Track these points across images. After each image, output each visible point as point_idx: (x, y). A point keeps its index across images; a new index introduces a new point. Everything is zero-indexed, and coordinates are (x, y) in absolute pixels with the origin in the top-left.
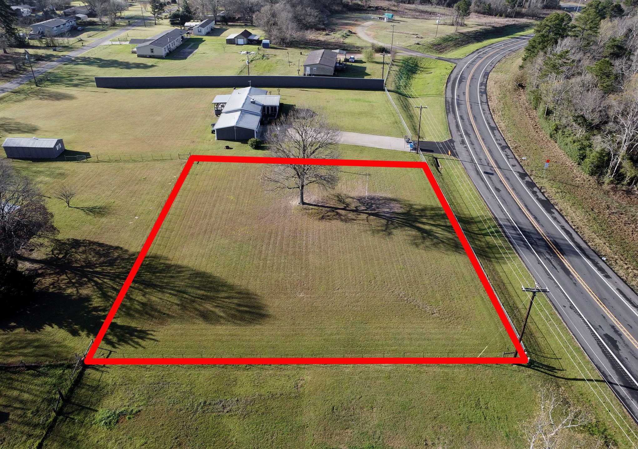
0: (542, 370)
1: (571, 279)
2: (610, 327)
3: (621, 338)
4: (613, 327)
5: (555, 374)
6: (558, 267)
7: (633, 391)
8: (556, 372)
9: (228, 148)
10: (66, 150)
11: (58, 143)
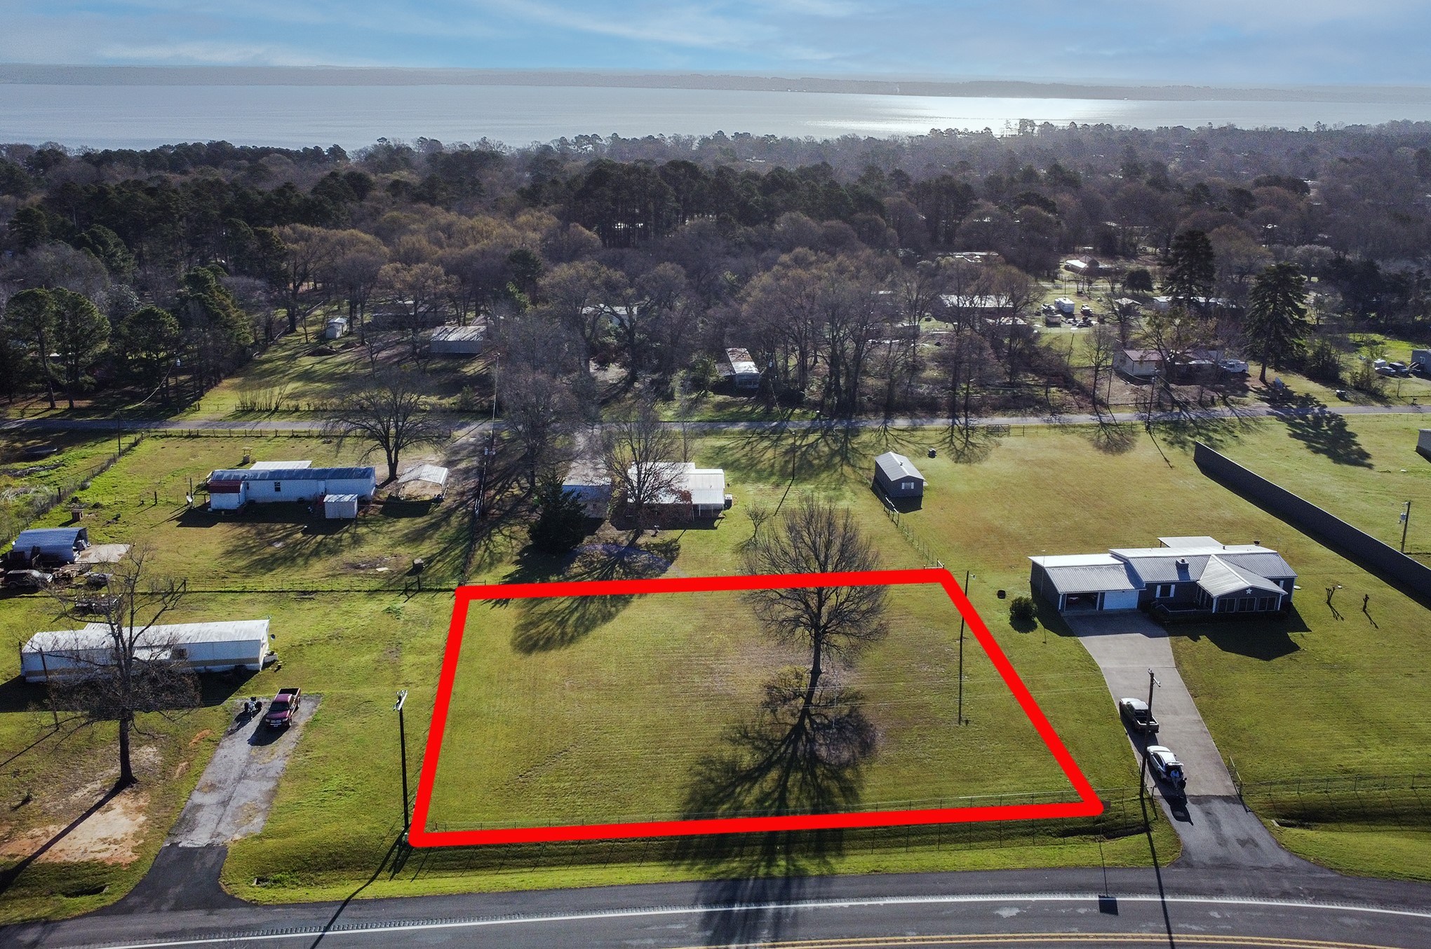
0: (393, 857)
5: (385, 872)
8: (388, 873)
9: (1001, 594)
10: (921, 497)
11: (908, 479)
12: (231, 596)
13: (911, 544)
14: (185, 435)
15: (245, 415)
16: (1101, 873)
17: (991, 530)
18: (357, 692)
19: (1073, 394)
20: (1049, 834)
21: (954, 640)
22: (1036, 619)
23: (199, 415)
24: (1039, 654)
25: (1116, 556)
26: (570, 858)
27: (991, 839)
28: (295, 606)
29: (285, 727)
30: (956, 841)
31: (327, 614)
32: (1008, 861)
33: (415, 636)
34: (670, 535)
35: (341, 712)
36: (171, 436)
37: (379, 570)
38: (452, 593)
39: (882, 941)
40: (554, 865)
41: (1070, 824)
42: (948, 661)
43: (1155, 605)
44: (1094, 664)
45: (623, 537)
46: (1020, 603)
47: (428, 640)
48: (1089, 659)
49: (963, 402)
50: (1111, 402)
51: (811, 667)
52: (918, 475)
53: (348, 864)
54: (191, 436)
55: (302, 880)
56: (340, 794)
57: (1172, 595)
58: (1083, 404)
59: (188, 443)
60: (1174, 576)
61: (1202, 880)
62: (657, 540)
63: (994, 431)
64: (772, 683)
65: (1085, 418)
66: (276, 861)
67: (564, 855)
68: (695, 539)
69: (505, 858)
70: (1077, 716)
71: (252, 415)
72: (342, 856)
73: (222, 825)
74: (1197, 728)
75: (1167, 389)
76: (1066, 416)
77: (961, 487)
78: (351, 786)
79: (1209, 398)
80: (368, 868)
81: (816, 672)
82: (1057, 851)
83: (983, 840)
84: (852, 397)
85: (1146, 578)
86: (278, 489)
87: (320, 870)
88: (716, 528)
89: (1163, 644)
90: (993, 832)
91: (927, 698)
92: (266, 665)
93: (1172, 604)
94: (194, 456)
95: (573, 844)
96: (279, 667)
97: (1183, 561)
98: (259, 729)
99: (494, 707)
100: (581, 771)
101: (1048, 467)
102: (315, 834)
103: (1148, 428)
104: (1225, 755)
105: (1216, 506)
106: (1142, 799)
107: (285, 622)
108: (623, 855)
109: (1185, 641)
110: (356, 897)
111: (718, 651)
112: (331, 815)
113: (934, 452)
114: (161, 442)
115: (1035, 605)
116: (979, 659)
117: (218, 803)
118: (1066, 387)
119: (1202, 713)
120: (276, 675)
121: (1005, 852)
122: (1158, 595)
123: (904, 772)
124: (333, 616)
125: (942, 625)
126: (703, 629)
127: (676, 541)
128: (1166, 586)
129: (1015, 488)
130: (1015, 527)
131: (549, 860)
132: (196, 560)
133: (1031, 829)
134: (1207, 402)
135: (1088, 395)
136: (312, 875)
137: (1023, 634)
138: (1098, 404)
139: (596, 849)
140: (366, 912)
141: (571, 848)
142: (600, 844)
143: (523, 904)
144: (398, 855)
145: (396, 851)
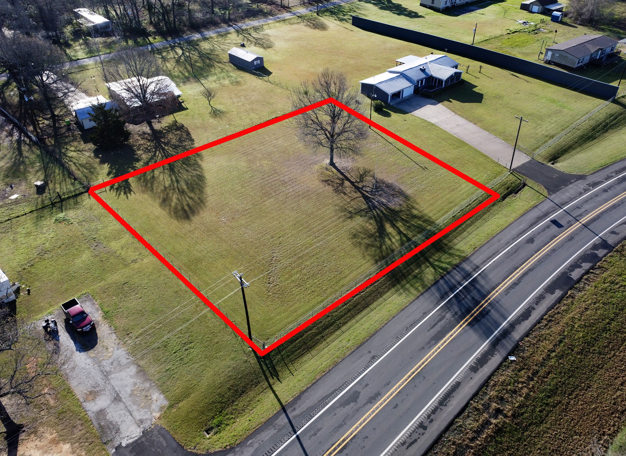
0: (265, 368)
1: (429, 343)
2: (375, 392)
3: (366, 404)
4: (378, 394)
6: (438, 328)
7: (290, 428)
8: (273, 378)
9: (358, 102)
10: (264, 67)
16: (536, 209)
20: (499, 201)
22: (386, 109)
25: (393, 72)
26: (349, 314)
29: (93, 327)
37: (13, 198)
40: (347, 322)
43: (421, 90)
46: (377, 104)
48: (425, 120)
50: (290, 6)
53: (245, 387)
55: (232, 414)
56: (186, 350)
57: (424, 84)
60: (422, 75)
61: (562, 197)
64: (323, 179)
66: (203, 413)
67: (345, 314)
68: (183, 117)
69: (321, 332)
72: (236, 385)
73: (135, 414)
80: (259, 382)
81: (332, 164)
82: (511, 207)
85: (414, 78)
87: (233, 401)
88: (187, 109)
89: (441, 107)
93: (426, 88)
95: (343, 306)
97: (423, 67)
98: (73, 338)
99: (203, 251)
106: (511, 173)
108: (370, 298)
110: (284, 404)
112: (198, 365)
117: (113, 402)
122: (420, 85)
123: (426, 198)
126: (251, 161)
128: (422, 81)
131: (341, 321)
133: (492, 203)
136: (234, 407)
137: (389, 118)
139: (356, 302)
140: (300, 408)
141: (345, 309)
142: (355, 299)
143: (370, 352)
144: (266, 365)
145: (262, 363)
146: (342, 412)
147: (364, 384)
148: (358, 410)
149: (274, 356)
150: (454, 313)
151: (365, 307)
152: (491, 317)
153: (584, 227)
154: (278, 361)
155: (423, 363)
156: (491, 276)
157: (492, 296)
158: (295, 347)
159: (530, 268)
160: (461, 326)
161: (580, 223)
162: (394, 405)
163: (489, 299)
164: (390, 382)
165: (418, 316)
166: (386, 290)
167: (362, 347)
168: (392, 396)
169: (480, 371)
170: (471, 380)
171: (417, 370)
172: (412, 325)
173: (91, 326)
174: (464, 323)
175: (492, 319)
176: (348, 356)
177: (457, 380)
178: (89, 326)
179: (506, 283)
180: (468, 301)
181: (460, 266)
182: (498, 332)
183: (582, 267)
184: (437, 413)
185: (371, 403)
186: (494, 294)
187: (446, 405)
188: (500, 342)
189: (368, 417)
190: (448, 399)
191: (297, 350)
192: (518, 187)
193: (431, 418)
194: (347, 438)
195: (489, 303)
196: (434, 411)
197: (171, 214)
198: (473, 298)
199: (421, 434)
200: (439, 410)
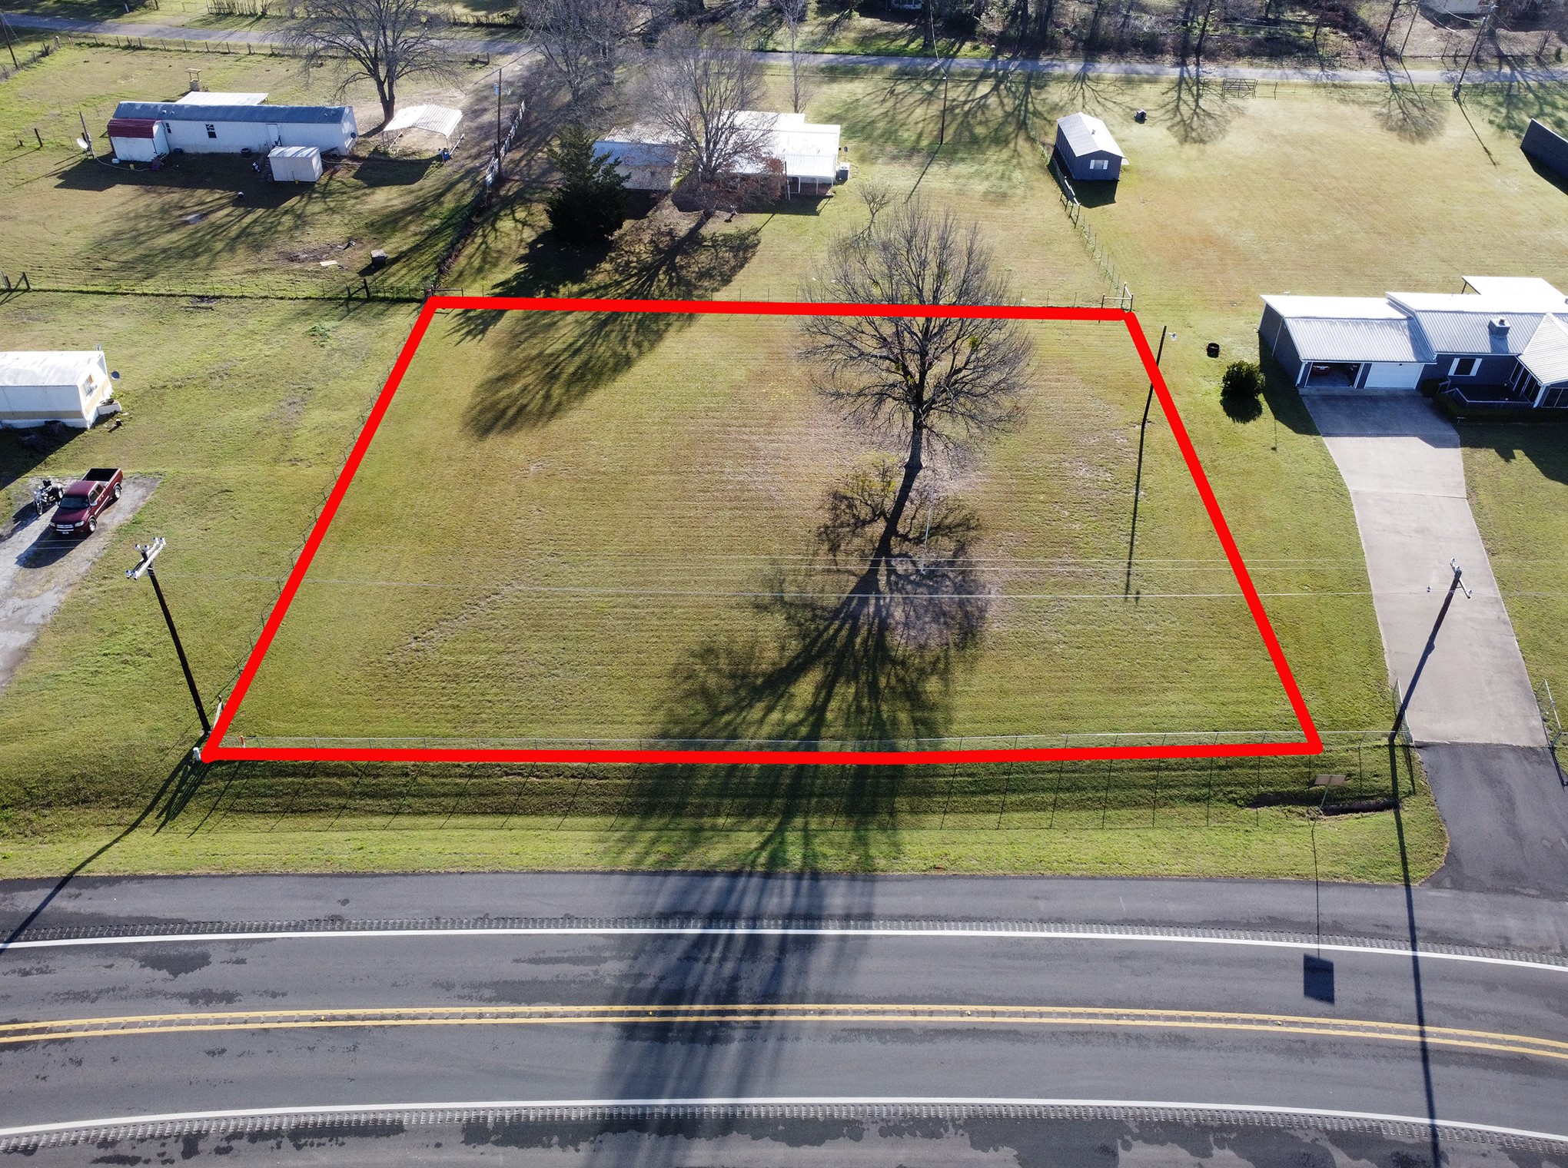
0: (173, 787)
2: (231, 989)
3: (182, 996)
4: (228, 998)
5: (155, 813)
6: (547, 973)
7: (17, 925)
8: (159, 816)
9: (1213, 350)
10: (1115, 181)
11: (1100, 155)
12: (95, 300)
13: (1091, 254)
14: (122, 44)
15: (217, 21)
16: (1310, 893)
17: (1209, 241)
18: (216, 474)
19: (1355, 38)
20: (1233, 801)
21: (1132, 424)
22: (1261, 397)
23: (155, 16)
24: (1258, 460)
25: (1396, 305)
26: (450, 802)
27: (1137, 805)
28: (181, 319)
29: (84, 533)
30: (1081, 806)
31: (222, 335)
32: (1158, 856)
33: (337, 375)
34: (749, 221)
35: (180, 508)
36: (103, 45)
37: (324, 264)
38: (415, 305)
39: (923, 1013)
40: (425, 814)
41: (1270, 784)
42: (1118, 460)
43: (1444, 388)
44: (1342, 485)
45: (683, 223)
46: (1239, 372)
47: (355, 383)
48: (1334, 473)
49: (1196, 43)
50: (1407, 53)
51: (906, 456)
52: (1116, 150)
53: (98, 794)
54: (131, 47)
56: (126, 662)
57: (1474, 372)
58: (1366, 53)
59: (127, 57)
60: (1482, 345)
61: (1476, 916)
62: (730, 229)
63: (1231, 87)
64: (842, 490)
65: (1367, 76)
67: (445, 795)
68: (784, 227)
69: (351, 795)
70: (1304, 578)
71: (230, 19)
72: (91, 781)
74: (1491, 613)
75: (1492, 36)
76: (1342, 73)
77: (1176, 170)
78: (148, 646)
79: (1553, 50)
80: (130, 804)
81: (913, 468)
82: (1242, 839)
83: (1124, 805)
84: (1043, 31)
85: (1440, 344)
86: (212, 135)
87: (49, 805)
88: (817, 214)
89: (1451, 459)
90: (1143, 791)
91: (1077, 526)
92: (101, 419)
93: (1474, 388)
94: (126, 77)
96: (119, 424)
97: (1502, 322)
98: (43, 536)
99: (413, 506)
100: (507, 634)
101: (1306, 148)
102: (61, 738)
103: (1456, 95)
104: (1533, 668)
105: (1548, 222)
106: (1392, 746)
107: (158, 345)
108: (535, 800)
109: (1488, 456)
110: (82, 873)
111: (774, 418)
112: (98, 702)
113: (1143, 114)
114: (88, 53)
115: (1262, 376)
116: (1166, 461)
118: (1345, 29)
119: (1503, 584)
120: (111, 435)
121: (1156, 835)
122: (1452, 372)
123: (1019, 667)
124: (231, 338)
125: (1119, 396)
126: (761, 377)
127: (756, 232)
128: (1467, 362)
129: (1253, 177)
130: (1246, 238)
131: (417, 803)
132: (65, 240)
133: (1205, 791)
134: (1547, 57)
135: (1375, 42)
136: (33, 816)
137: (1240, 425)
138: (1386, 53)
139: (496, 787)
140: (88, 902)
141: (456, 784)
142: (504, 779)
143: (345, 902)
144: (183, 782)
145: (181, 773)
146: (129, 971)
147: (240, 954)
148: (151, 994)
149: (215, 775)
150: (636, 971)
151: (499, 811)
152: (708, 1056)
153: (1419, 1054)
154: (209, 792)
155: (399, 1017)
156: (866, 964)
157: (791, 1012)
158: (270, 787)
159: (1018, 1028)
160: (604, 1014)
161: (1422, 1034)
162: (216, 1047)
163: (773, 1013)
164: (284, 995)
165: (547, 912)
166: (595, 809)
167: (350, 880)
168: (243, 1026)
169: (481, 1148)
170: (432, 1148)
171: (365, 1018)
172: (503, 921)
173: (75, 528)
174: (621, 1014)
175: (705, 1064)
176: (303, 875)
177: (405, 1119)
178: (71, 526)
179: (884, 1013)
180: (710, 972)
181: (823, 883)
182: (668, 1107)
183: (1207, 1154)
184: (260, 1144)
185: (191, 1002)
186: (805, 1013)
187: (299, 1147)
188: (634, 1133)
189: (145, 1025)
190: (325, 1140)
191: (265, 796)
192: (1360, 798)
193: (234, 1143)
194: (51, 1031)
195: (758, 1022)
196: (258, 1136)
197: (472, 409)
198: (735, 978)
199: (166, 1157)
200: (272, 1143)
